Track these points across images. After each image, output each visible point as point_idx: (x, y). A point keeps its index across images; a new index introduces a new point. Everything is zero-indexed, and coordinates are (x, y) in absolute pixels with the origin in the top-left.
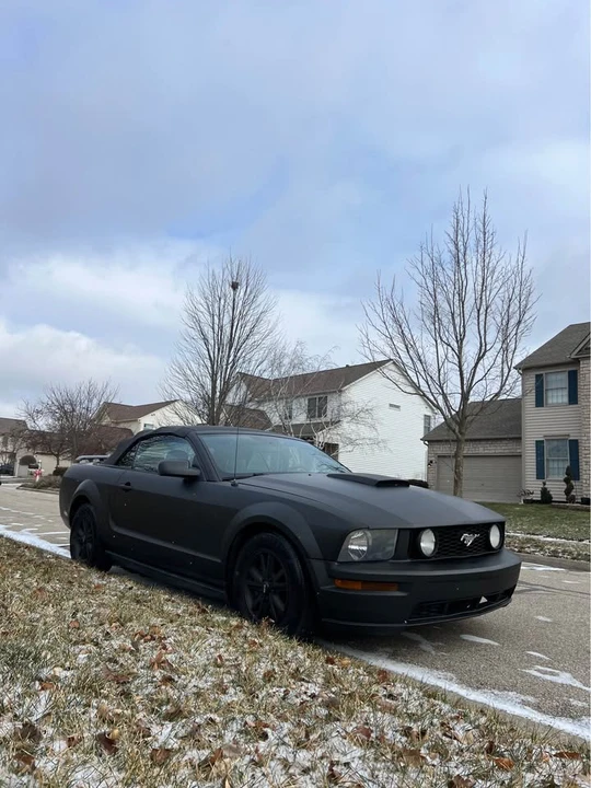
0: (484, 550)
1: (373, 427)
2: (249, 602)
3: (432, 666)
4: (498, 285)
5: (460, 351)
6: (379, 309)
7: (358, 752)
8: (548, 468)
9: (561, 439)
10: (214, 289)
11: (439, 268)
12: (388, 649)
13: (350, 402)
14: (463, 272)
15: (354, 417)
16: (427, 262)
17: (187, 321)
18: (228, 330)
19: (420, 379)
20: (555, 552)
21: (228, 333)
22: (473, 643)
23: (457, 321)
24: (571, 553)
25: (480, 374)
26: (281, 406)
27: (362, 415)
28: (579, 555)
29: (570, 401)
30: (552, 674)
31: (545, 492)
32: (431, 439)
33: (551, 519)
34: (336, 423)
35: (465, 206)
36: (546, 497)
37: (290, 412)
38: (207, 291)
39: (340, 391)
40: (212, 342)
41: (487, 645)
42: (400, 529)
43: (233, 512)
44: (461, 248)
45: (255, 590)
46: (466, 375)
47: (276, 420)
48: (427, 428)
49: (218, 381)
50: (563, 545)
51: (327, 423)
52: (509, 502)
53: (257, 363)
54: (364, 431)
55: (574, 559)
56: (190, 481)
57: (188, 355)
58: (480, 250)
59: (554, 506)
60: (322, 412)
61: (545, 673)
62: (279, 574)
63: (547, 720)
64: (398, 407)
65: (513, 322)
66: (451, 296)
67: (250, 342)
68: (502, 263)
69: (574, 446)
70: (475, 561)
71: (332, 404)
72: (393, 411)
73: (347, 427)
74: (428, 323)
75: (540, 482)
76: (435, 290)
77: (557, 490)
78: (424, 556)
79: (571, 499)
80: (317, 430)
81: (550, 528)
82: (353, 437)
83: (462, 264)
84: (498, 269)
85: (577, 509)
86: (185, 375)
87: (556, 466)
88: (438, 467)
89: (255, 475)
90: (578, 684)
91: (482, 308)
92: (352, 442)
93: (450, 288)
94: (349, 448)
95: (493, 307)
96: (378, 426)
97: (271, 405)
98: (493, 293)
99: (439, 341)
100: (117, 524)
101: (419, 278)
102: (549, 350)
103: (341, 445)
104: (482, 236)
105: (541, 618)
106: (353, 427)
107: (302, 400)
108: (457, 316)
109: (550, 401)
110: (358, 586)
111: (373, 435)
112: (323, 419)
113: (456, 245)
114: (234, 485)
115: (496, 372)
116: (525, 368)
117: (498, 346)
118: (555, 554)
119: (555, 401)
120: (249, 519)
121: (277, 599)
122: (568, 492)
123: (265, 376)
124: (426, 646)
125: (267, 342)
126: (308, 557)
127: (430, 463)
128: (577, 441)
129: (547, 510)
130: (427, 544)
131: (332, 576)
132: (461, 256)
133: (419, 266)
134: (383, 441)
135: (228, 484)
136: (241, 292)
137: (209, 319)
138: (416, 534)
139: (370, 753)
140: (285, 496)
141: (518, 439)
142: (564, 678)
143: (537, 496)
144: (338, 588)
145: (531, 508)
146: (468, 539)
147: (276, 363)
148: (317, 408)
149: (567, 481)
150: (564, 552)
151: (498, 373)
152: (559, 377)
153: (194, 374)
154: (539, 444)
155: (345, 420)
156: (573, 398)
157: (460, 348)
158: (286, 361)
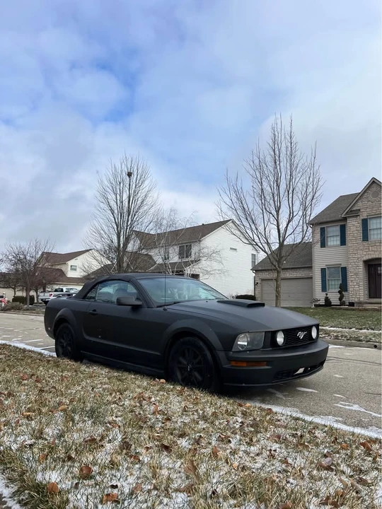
0: (309, 341)
1: (221, 262)
2: (179, 377)
3: (285, 405)
4: (299, 175)
5: (278, 218)
6: (228, 193)
7: (278, 445)
8: (329, 285)
9: (335, 267)
10: (115, 176)
11: (264, 165)
12: (259, 398)
13: (207, 247)
14: (278, 168)
15: (209, 256)
16: (257, 162)
17: (99, 198)
18: (127, 203)
19: (255, 235)
20: (337, 336)
21: (127, 205)
22: (303, 392)
23: (276, 198)
24: (346, 337)
25: (290, 230)
26: (162, 251)
27: (214, 255)
28: (351, 337)
29: (341, 242)
30: (349, 405)
31: (327, 300)
32: (257, 269)
33: (332, 316)
34: (197, 261)
35: (279, 126)
36: (328, 302)
37: (168, 255)
38: (112, 179)
39: (200, 241)
40: (116, 211)
41: (311, 392)
42: (265, 332)
43: (167, 326)
44: (277, 152)
45: (183, 369)
46: (282, 231)
47: (159, 260)
48: (253, 262)
49: (122, 237)
50: (341, 332)
51: (192, 262)
52: (306, 306)
53: (146, 224)
54: (216, 265)
55: (348, 340)
56: (135, 308)
57: (101, 220)
58: (288, 153)
59: (333, 309)
60: (188, 255)
61: (345, 405)
62: (197, 360)
63: (351, 429)
64: (236, 249)
65: (309, 198)
66: (272, 183)
67: (141, 211)
68: (302, 161)
69: (344, 270)
70: (305, 347)
71: (194, 249)
72: (233, 253)
73: (204, 263)
74: (257, 199)
75: (324, 293)
76: (261, 179)
77: (334, 298)
78: (279, 346)
79: (343, 303)
80: (186, 266)
81: (333, 322)
82: (209, 269)
83: (278, 163)
84: (299, 165)
85: (347, 309)
86: (100, 234)
87: (333, 283)
88: (262, 286)
89: (175, 303)
90: (363, 410)
91: (290, 190)
92: (208, 272)
93: (271, 178)
94: (207, 276)
95: (297, 189)
96: (224, 262)
97: (157, 251)
98: (297, 180)
99: (264, 211)
100: (88, 335)
101: (252, 172)
102: (328, 212)
103: (201, 275)
104: (289, 144)
105: (337, 376)
106: (208, 263)
107: (175, 247)
108: (276, 195)
109: (329, 244)
110: (245, 364)
111: (220, 267)
112: (190, 259)
113: (274, 151)
114: (165, 310)
115: (299, 229)
116: (314, 224)
117: (301, 213)
118: (337, 337)
119: (332, 244)
120: (178, 329)
121: (196, 374)
122: (340, 299)
123: (152, 232)
124: (279, 395)
125: (152, 210)
126: (215, 349)
127: (256, 284)
128: (345, 268)
129: (329, 311)
130: (280, 339)
131: (230, 359)
132: (277, 158)
133: (251, 163)
134: (227, 271)
135: (161, 309)
136: (134, 177)
137: (114, 196)
138: (274, 334)
139: (283, 446)
140: (200, 316)
141: (311, 267)
142: (356, 407)
143: (322, 302)
144: (232, 366)
145: (320, 310)
146: (301, 335)
147: (159, 224)
148: (185, 252)
149: (339, 292)
150: (342, 336)
151: (301, 230)
152: (334, 229)
153: (105, 233)
154: (323, 271)
155: (204, 259)
156: (343, 242)
157: (278, 214)
158: (165, 222)
